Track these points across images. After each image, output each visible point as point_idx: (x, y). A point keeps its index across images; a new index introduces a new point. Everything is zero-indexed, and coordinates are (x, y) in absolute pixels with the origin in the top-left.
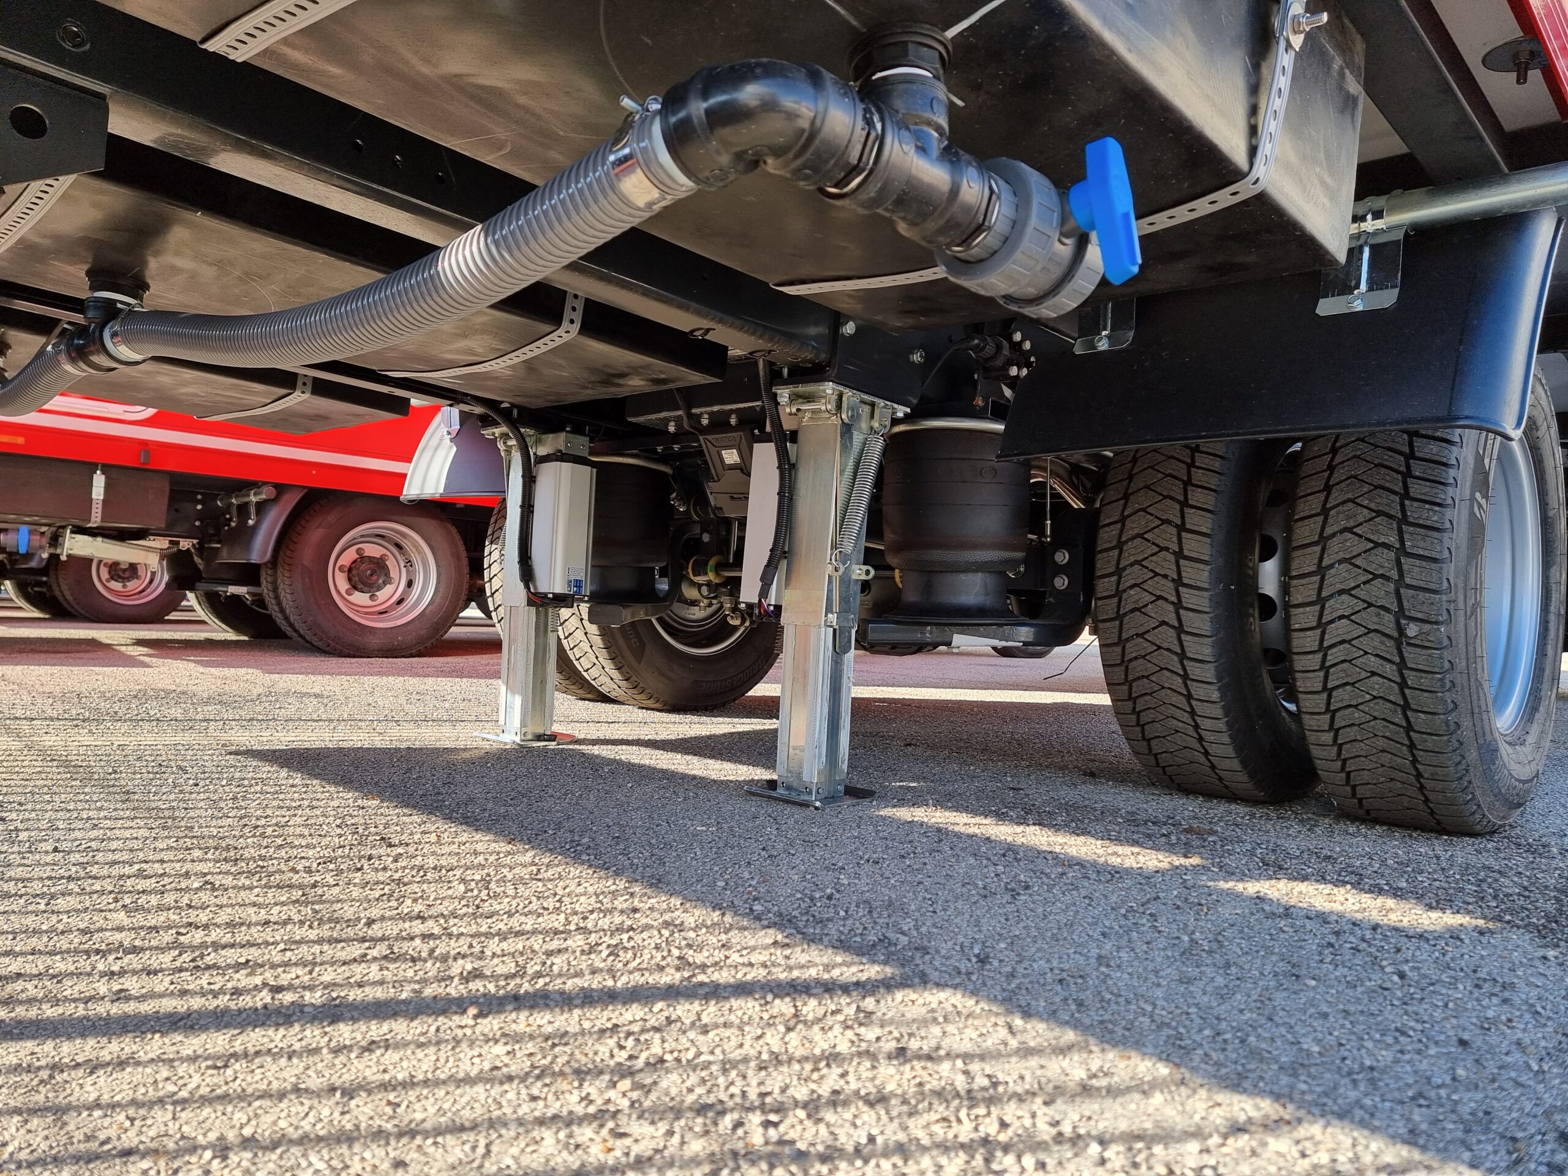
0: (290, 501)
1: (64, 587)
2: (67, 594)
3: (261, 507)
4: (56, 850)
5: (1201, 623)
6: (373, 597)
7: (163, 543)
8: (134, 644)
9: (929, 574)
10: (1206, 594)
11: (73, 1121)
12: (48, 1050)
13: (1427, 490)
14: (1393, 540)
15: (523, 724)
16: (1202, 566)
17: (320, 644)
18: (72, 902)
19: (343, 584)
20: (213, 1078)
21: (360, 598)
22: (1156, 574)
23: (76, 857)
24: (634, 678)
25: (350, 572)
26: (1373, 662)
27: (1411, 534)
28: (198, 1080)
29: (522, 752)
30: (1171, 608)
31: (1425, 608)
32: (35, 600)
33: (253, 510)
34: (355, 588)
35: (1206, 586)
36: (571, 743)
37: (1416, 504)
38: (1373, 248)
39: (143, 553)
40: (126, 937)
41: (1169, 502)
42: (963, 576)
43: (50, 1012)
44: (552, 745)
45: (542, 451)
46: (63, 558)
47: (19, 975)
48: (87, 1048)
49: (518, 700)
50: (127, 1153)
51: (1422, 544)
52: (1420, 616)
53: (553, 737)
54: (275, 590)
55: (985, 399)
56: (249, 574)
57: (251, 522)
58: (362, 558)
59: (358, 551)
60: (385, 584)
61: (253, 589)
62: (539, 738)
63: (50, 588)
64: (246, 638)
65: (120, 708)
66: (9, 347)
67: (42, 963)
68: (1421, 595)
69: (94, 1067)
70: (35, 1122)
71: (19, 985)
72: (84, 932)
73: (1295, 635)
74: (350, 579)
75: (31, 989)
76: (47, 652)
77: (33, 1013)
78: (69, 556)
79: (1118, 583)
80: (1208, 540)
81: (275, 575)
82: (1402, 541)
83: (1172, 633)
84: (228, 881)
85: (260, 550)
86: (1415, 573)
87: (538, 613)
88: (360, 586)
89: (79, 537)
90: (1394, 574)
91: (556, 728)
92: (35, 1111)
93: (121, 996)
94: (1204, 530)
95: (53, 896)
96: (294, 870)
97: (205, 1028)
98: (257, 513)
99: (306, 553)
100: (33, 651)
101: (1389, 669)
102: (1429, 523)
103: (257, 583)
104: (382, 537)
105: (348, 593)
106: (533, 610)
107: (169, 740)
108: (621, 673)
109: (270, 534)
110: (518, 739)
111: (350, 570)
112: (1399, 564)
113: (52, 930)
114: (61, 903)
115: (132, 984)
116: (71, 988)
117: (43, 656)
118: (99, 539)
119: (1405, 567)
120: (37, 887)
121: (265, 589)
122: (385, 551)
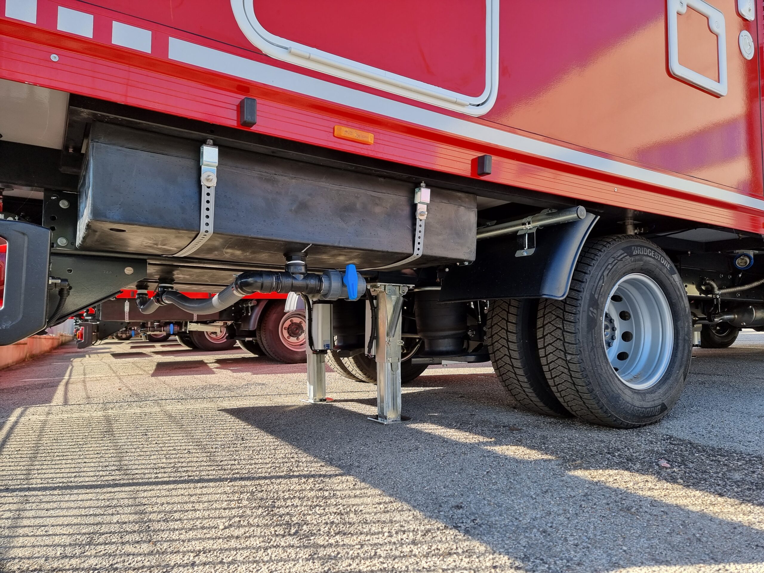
0: (263, 305)
1: (195, 338)
2: (196, 340)
3: (253, 308)
4: (156, 443)
5: (515, 355)
6: (298, 339)
7: (221, 323)
8: (215, 362)
9: (432, 340)
10: (516, 344)
11: (137, 500)
12: (137, 488)
13: (570, 308)
14: (561, 326)
15: (314, 396)
16: (514, 335)
17: (278, 359)
18: (155, 457)
19: (286, 334)
20: (168, 493)
21: (293, 339)
22: (502, 337)
23: (161, 445)
24: (368, 374)
25: (289, 329)
26: (562, 369)
27: (566, 324)
28: (164, 493)
29: (314, 406)
30: (506, 349)
31: (572, 350)
32: (187, 343)
33: (250, 309)
34: (290, 335)
35: (516, 341)
36: (332, 402)
37: (567, 314)
38: (529, 234)
39: (215, 328)
40: (163, 465)
41: (504, 311)
42: (440, 341)
43: (140, 481)
44: (324, 403)
45: (315, 300)
46: (188, 332)
47: (137, 474)
48: (145, 487)
49: (312, 387)
50: (145, 505)
51: (569, 328)
52: (571, 352)
53: (325, 400)
54: (261, 339)
55: (440, 279)
56: (252, 334)
57: (249, 314)
58: (292, 323)
59: (291, 321)
60: (302, 333)
61: (254, 338)
62: (321, 400)
63: (190, 338)
64: (257, 356)
65: (195, 394)
66: (148, 286)
67: (142, 471)
68: (570, 346)
69: (145, 491)
70: (130, 500)
71: (136, 476)
72: (154, 464)
73: (541, 359)
74: (288, 332)
75: (138, 476)
76: (184, 368)
77: (137, 481)
78: (189, 331)
79: (492, 340)
80: (515, 325)
81: (260, 333)
82: (563, 327)
83: (508, 358)
84: (194, 451)
85: (252, 325)
86: (569, 338)
87: (317, 356)
88: (292, 335)
89: (192, 324)
90: (562, 338)
91: (328, 396)
92: (130, 498)
93: (157, 477)
94: (514, 322)
95: (151, 456)
96: (212, 448)
97: (170, 484)
98: (252, 310)
99: (270, 325)
100: (180, 368)
101: (566, 371)
102: (570, 320)
103: (255, 336)
104: (299, 314)
105: (288, 338)
106: (315, 355)
107: (203, 406)
108: (362, 372)
109: (256, 319)
110: (312, 402)
111: (288, 329)
112: (563, 335)
113: (148, 464)
114: (152, 457)
115: (160, 475)
116: (147, 476)
117: (181, 370)
118: (199, 324)
119: (565, 336)
120: (148, 453)
121: (258, 338)
122: (301, 320)
